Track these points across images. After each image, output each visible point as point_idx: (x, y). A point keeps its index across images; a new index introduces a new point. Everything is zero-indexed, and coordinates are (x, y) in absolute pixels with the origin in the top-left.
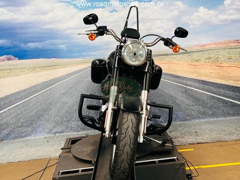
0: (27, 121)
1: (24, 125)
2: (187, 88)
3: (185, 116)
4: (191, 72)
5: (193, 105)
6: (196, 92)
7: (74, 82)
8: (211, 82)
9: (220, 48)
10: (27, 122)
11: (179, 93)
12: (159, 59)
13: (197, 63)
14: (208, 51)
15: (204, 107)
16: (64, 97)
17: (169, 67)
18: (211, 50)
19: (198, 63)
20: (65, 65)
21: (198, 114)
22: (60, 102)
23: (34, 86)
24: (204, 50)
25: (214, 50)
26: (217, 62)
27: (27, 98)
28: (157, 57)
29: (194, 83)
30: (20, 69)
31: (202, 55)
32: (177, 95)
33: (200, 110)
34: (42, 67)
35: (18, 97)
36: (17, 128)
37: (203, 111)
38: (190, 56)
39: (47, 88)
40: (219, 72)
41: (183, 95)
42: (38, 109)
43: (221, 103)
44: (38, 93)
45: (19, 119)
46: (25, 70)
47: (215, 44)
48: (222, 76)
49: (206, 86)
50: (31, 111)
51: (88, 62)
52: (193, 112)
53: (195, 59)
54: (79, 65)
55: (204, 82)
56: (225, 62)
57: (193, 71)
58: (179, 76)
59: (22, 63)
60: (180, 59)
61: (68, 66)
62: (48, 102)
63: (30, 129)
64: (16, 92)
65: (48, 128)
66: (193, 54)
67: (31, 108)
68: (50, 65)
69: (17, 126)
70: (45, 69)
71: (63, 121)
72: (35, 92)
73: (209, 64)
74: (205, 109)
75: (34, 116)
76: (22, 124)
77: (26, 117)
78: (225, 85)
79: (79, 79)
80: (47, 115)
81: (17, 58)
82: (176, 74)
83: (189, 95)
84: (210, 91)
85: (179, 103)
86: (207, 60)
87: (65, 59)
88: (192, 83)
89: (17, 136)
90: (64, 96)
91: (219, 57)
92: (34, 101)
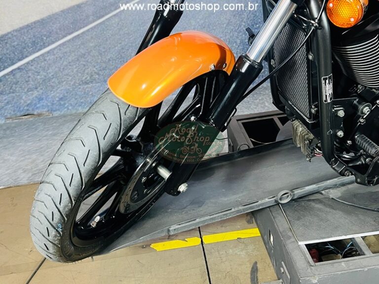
0: (100, 70)
1: (95, 80)
10: (100, 72)
35: (79, 18)
36: (80, 85)
42: (123, 44)
45: (84, 65)
50: (110, 49)
67: (108, 43)
69: (82, 81)
75: (116, 60)
76: (90, 78)
77: (99, 61)
89: (82, 102)
92: (114, 25)
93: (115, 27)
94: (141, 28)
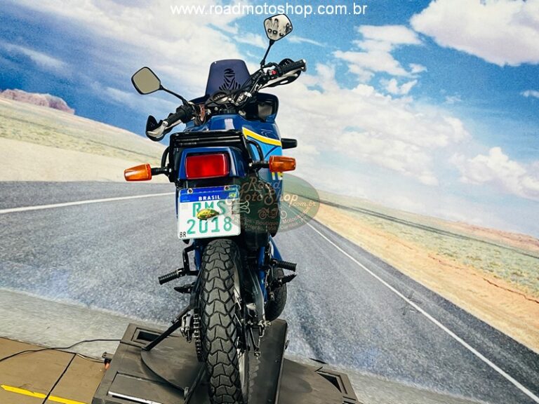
0: (38, 253)
1: (28, 260)
2: (409, 304)
3: (385, 365)
4: (429, 274)
5: (409, 347)
6: (425, 320)
8: (463, 310)
9: (505, 245)
10: (37, 255)
11: (390, 310)
12: (374, 222)
13: (447, 260)
14: (479, 244)
15: (431, 359)
17: (388, 247)
18: (485, 242)
19: (451, 260)
21: (414, 369)
22: (128, 238)
23: (85, 182)
24: (471, 237)
25: (492, 244)
26: (489, 272)
27: (61, 202)
28: (369, 217)
29: (428, 301)
30: (71, 134)
31: (464, 246)
32: (383, 312)
33: (420, 362)
34: (119, 148)
35: (41, 195)
36: (10, 260)
37: (426, 366)
38: (438, 240)
39: (112, 197)
40: (487, 294)
41: (395, 315)
42: (74, 235)
43: (468, 361)
44: (89, 199)
45: (25, 242)
46: (81, 141)
47: (499, 233)
48: (489, 306)
49: (449, 315)
50: (58, 235)
52: (403, 361)
53: (446, 249)
55: (448, 305)
56: (504, 277)
57: (434, 273)
58: (402, 274)
59: (79, 123)
60: (417, 238)
62: (103, 228)
63: (39, 274)
64: (41, 182)
65: (79, 285)
66: (446, 238)
67: (59, 228)
68: (137, 151)
69: (14, 257)
70: (125, 155)
71: (117, 283)
72: (83, 196)
73: (471, 270)
74: (431, 365)
75: (59, 248)
76: (25, 256)
77: (42, 243)
78: (489, 326)
80: (89, 256)
81: (73, 110)
82: (396, 267)
83: (409, 321)
84: (455, 329)
85: (381, 332)
86: (470, 261)
88: (423, 298)
89: (3, 279)
91: (497, 263)
92: (73, 215)
93: (73, 217)
94: (99, 228)
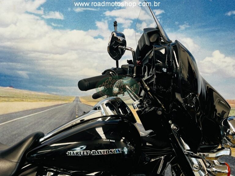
7: (32, 122)
16: (16, 140)
20: (22, 99)
51: (54, 99)
54: (41, 101)
61: (26, 100)
79: (39, 120)
87: (23, 90)
90: (16, 138)
